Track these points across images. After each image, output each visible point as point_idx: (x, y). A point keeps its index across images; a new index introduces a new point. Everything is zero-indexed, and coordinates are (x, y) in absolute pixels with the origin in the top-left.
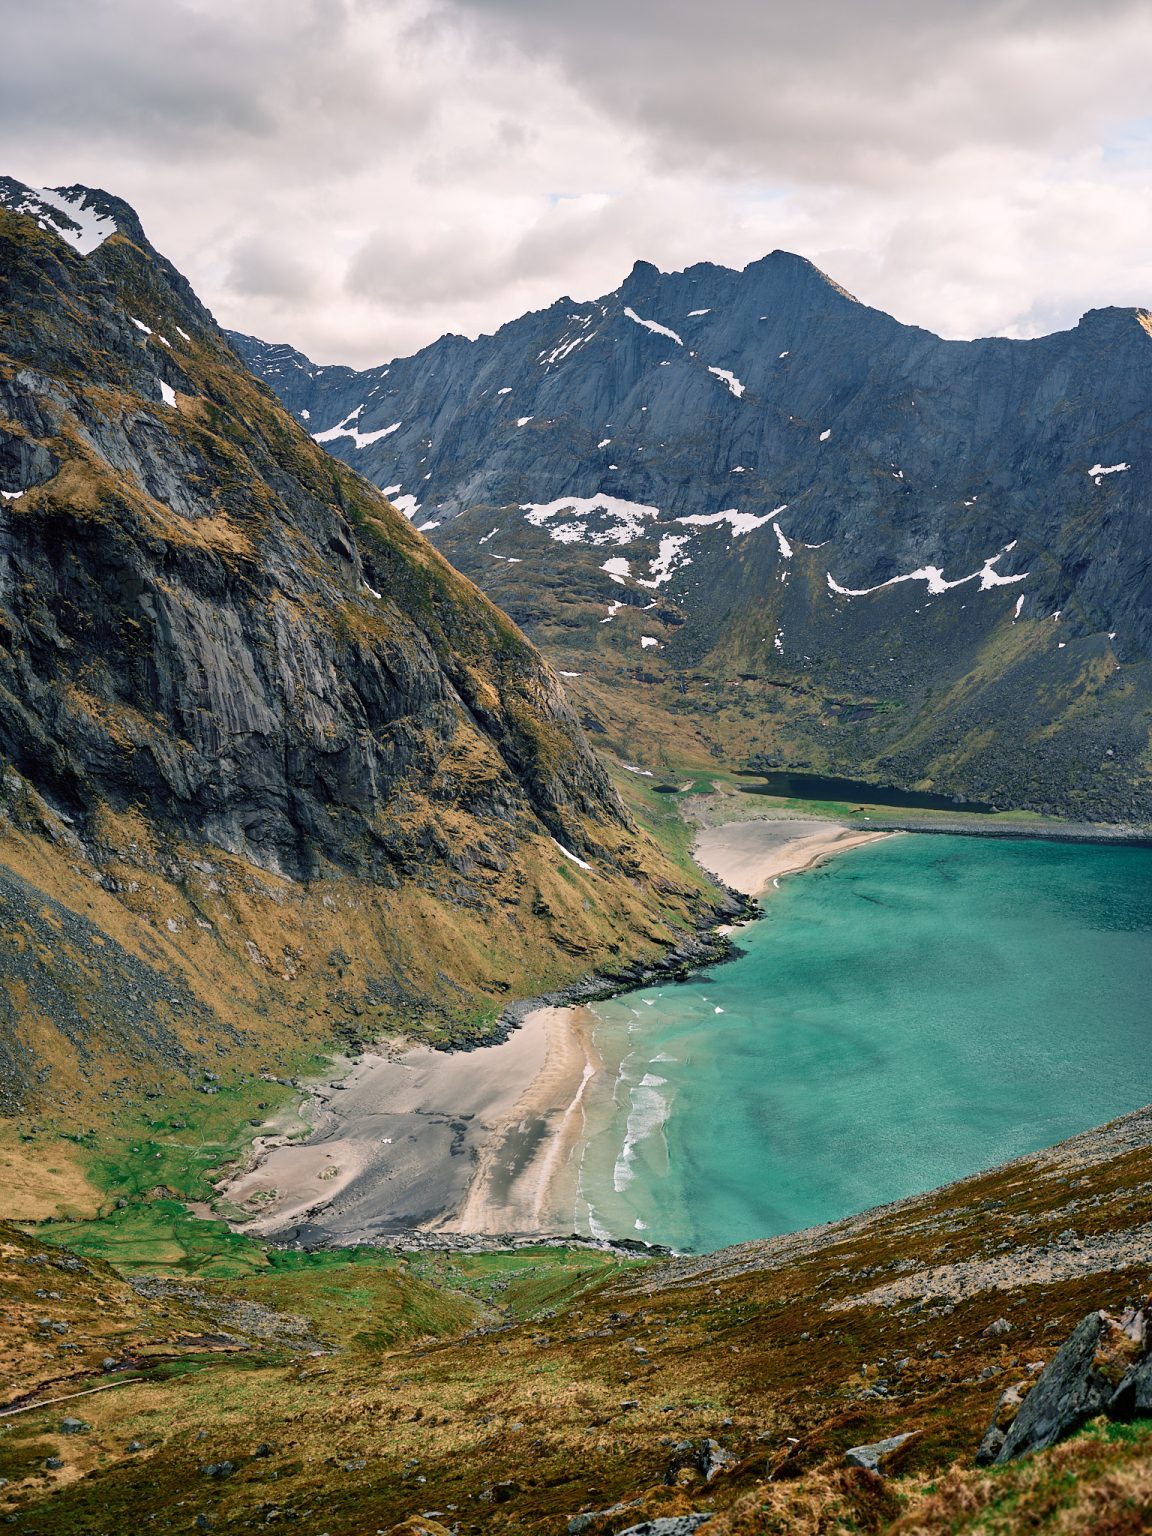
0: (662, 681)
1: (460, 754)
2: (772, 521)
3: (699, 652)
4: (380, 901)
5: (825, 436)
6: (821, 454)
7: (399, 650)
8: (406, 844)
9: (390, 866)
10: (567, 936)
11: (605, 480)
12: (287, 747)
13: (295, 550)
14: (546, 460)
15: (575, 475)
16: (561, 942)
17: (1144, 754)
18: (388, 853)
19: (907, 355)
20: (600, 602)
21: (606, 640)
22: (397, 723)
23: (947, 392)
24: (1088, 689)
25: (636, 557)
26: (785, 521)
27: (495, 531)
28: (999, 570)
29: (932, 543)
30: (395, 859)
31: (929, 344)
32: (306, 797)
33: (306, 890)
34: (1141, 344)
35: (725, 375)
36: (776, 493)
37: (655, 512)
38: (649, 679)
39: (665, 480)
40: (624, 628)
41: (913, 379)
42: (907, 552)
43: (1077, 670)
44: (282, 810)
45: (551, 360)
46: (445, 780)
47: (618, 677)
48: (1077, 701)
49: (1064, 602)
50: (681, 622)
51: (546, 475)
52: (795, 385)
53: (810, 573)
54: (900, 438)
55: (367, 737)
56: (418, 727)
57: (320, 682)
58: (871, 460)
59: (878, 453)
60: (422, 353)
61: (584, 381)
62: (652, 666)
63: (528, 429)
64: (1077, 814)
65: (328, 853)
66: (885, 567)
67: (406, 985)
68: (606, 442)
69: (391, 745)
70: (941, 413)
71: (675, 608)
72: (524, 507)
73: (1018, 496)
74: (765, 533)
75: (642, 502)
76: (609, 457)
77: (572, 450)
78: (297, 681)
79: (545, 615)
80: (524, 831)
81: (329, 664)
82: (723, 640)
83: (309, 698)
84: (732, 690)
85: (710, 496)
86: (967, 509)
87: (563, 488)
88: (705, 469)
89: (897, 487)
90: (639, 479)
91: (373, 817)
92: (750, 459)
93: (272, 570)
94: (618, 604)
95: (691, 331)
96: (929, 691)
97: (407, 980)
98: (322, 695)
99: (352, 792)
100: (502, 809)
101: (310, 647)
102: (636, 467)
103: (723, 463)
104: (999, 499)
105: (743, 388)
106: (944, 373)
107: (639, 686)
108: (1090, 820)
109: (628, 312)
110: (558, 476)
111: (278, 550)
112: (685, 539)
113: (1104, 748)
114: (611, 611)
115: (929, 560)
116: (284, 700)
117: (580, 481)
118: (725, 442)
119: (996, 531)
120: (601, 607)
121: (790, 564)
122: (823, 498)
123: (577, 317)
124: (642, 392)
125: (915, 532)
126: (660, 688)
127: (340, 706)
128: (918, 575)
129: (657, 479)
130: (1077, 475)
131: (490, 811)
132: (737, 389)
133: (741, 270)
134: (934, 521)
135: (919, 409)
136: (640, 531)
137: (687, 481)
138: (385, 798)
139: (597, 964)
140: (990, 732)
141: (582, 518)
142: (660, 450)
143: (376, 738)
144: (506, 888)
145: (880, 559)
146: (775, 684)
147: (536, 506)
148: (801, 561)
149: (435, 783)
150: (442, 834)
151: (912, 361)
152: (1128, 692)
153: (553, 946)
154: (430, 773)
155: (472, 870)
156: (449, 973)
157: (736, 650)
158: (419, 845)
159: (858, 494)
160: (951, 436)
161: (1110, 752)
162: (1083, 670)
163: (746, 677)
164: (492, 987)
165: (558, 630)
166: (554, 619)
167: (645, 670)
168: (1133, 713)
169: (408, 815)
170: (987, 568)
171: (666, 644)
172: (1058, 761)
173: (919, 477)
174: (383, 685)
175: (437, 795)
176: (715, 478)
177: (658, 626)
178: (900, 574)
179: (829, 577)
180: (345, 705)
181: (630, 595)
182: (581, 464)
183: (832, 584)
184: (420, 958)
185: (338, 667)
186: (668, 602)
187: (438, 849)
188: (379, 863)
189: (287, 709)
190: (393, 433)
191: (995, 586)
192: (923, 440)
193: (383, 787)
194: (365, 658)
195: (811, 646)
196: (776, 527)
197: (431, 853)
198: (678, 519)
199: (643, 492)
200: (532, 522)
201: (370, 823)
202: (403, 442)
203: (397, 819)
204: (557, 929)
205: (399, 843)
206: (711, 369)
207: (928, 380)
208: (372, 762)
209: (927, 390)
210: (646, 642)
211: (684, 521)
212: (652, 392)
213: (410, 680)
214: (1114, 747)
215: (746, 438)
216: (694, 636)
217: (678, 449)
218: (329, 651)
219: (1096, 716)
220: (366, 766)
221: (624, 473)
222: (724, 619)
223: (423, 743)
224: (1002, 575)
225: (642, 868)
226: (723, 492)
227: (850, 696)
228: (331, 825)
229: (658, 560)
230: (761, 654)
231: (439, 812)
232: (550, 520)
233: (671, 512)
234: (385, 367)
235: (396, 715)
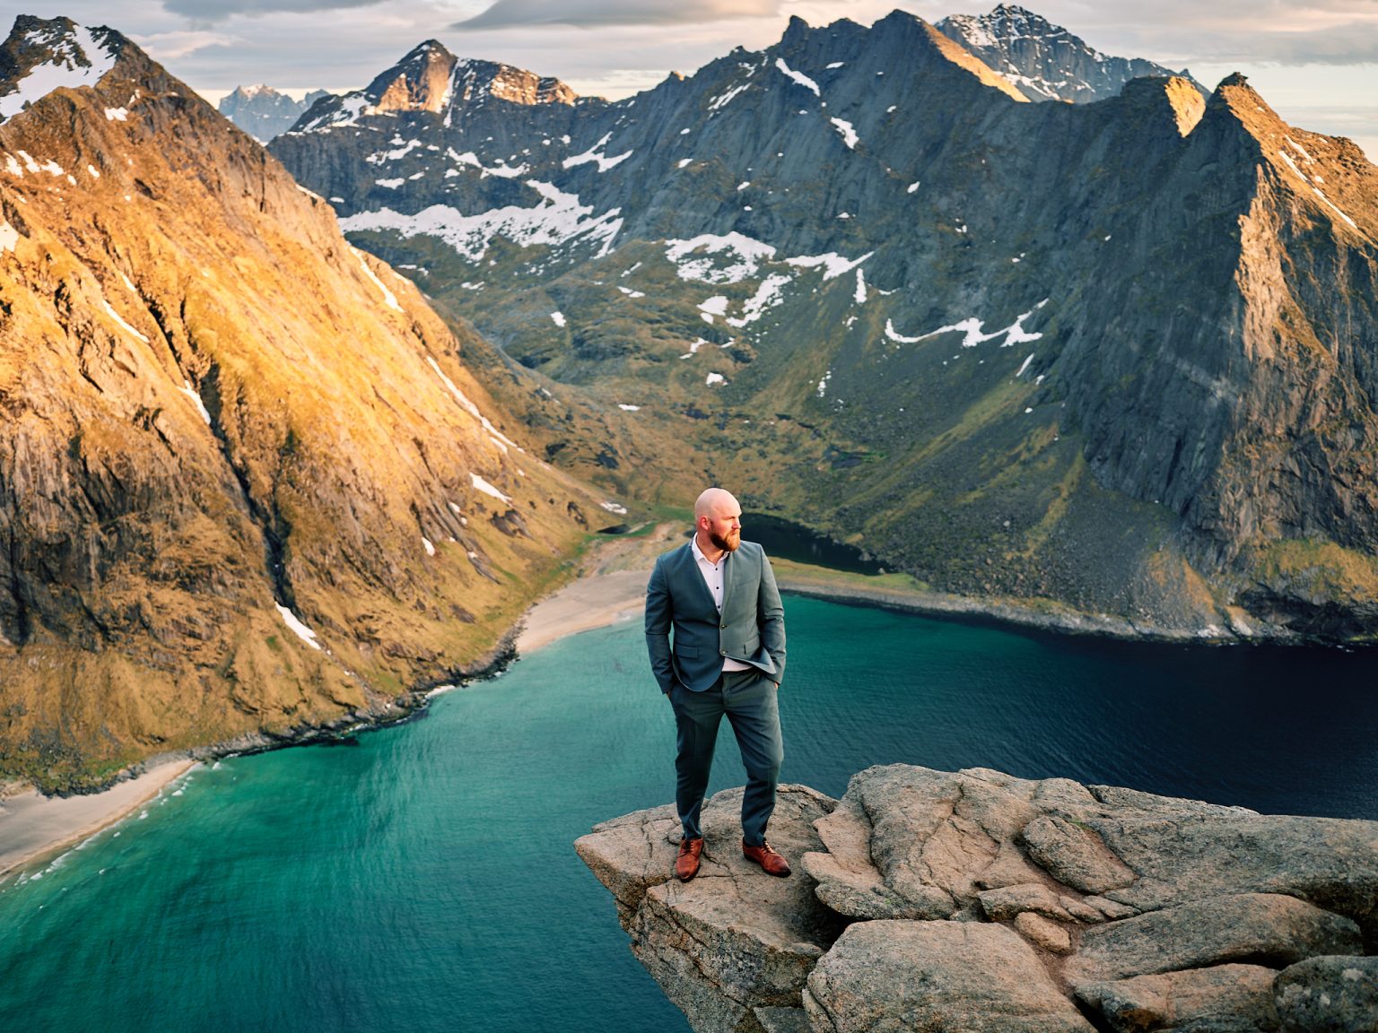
0: (707, 417)
1: (186, 543)
2: (858, 266)
3: (752, 389)
4: (79, 663)
5: (913, 188)
6: (907, 206)
7: (129, 460)
8: (113, 617)
9: (99, 634)
10: (246, 698)
11: (739, 221)
12: (12, 539)
13: (56, 376)
14: (694, 199)
15: (716, 215)
16: (238, 703)
17: (1035, 528)
18: (97, 624)
19: (984, 115)
20: (687, 339)
21: (677, 376)
22: (123, 519)
23: (1014, 151)
24: (1022, 458)
25: (735, 297)
26: (869, 267)
27: (639, 264)
28: (1027, 328)
29: (979, 297)
30: (104, 629)
31: (1005, 104)
32: (29, 578)
33: (18, 652)
34: (1165, 115)
35: (844, 126)
36: (868, 240)
37: (771, 251)
38: (698, 415)
39: (783, 222)
40: (697, 365)
41: (986, 138)
42: (957, 304)
43: (1021, 440)
44: (7, 588)
45: (716, 107)
46: (164, 565)
47: (671, 413)
48: (1007, 470)
49: (1050, 366)
50: (749, 361)
51: (692, 214)
52: (895, 138)
53: (873, 319)
54: (967, 195)
55: (94, 529)
56: (147, 521)
57: (51, 486)
58: (938, 215)
59: (945, 208)
60: (659, 86)
61: (735, 128)
62: (703, 404)
63: (685, 172)
64: (943, 584)
65: (46, 622)
66: (936, 317)
67: (65, 735)
68: (746, 184)
69: (115, 537)
70: (1007, 171)
71: (748, 347)
72: (669, 243)
73: (1056, 256)
74: (849, 279)
75: (766, 241)
76: (747, 198)
77: (717, 192)
78: (28, 486)
79: (638, 349)
80: (242, 606)
81: (64, 471)
82: (776, 381)
83: (38, 500)
84: (765, 428)
85: (816, 240)
86: (1013, 266)
87: (705, 225)
88: (817, 215)
89: (957, 242)
90: (765, 220)
91: (90, 595)
92: (852, 207)
93: (30, 395)
94: (701, 341)
95: (827, 81)
96: (913, 444)
97: (69, 731)
98: (51, 497)
99: (73, 575)
100: (220, 588)
101: (47, 456)
102: (764, 209)
103: (831, 209)
104: (1039, 258)
105: (857, 139)
106: (1014, 133)
107: (686, 422)
108: (948, 591)
109: (780, 63)
110: (701, 215)
111: (41, 378)
112: (788, 279)
113: (1004, 519)
114: (694, 347)
115: (975, 312)
116: (15, 502)
117: (719, 220)
118: (833, 190)
119: (1031, 289)
120: (685, 343)
121: (860, 310)
122: (898, 248)
123: (747, 65)
124: (782, 139)
125: (968, 285)
126: (703, 424)
127: (69, 507)
128: (961, 327)
129: (778, 221)
130: (1095, 241)
131: (209, 590)
132: (851, 140)
133: (870, 27)
134: (985, 275)
135: (988, 168)
136: (754, 269)
137: (800, 225)
138: (103, 579)
139: (263, 724)
140: (928, 493)
141: (709, 256)
142: (785, 194)
143: (103, 530)
144: (208, 653)
145: (932, 310)
146: (803, 425)
147: (680, 242)
148: (870, 307)
149: (155, 567)
150: (148, 609)
151: (988, 120)
152: (1049, 464)
153: (230, 705)
154: (151, 559)
155: (174, 639)
156: (112, 726)
157: (785, 389)
158: (125, 618)
159: (923, 247)
160: (1012, 194)
161: (1007, 524)
162: (1026, 439)
163: (782, 417)
164: (146, 740)
165: (644, 363)
166: (643, 353)
167: (697, 406)
168: (1043, 487)
169: (121, 593)
170: (1017, 324)
171: (729, 381)
172: (962, 528)
173: (980, 231)
174: (109, 489)
175: (154, 577)
176: (823, 223)
177: (729, 363)
178: (948, 324)
179: (889, 323)
180: (75, 506)
181: (714, 334)
182: (722, 204)
183: (890, 331)
184: (90, 711)
185: (72, 474)
186: (744, 341)
187: (142, 622)
188: (89, 632)
189: (17, 508)
190: (624, 162)
191: (1017, 344)
192: (987, 197)
193: (102, 570)
194: (90, 467)
195: (849, 390)
196: (860, 273)
197: (137, 624)
198: (788, 260)
199: (767, 232)
200: (670, 258)
201: (86, 601)
202: (630, 169)
203: (109, 597)
204: (238, 691)
205: (107, 616)
206: (835, 121)
207: (998, 138)
208: (94, 551)
209: (998, 149)
210: (714, 378)
211: (792, 261)
212: (789, 140)
213: (139, 486)
214: (1012, 519)
215: (852, 187)
216: (755, 374)
217: (797, 195)
218: (65, 459)
219: (1013, 486)
220: (88, 556)
221: (755, 214)
222: (786, 360)
223: (148, 535)
224: (1026, 332)
225: (378, 635)
226: (827, 237)
227: (849, 443)
228: (51, 601)
229: (753, 300)
230: (802, 396)
231: (152, 590)
232: (686, 256)
233: (786, 251)
234: (633, 98)
235: (122, 512)
